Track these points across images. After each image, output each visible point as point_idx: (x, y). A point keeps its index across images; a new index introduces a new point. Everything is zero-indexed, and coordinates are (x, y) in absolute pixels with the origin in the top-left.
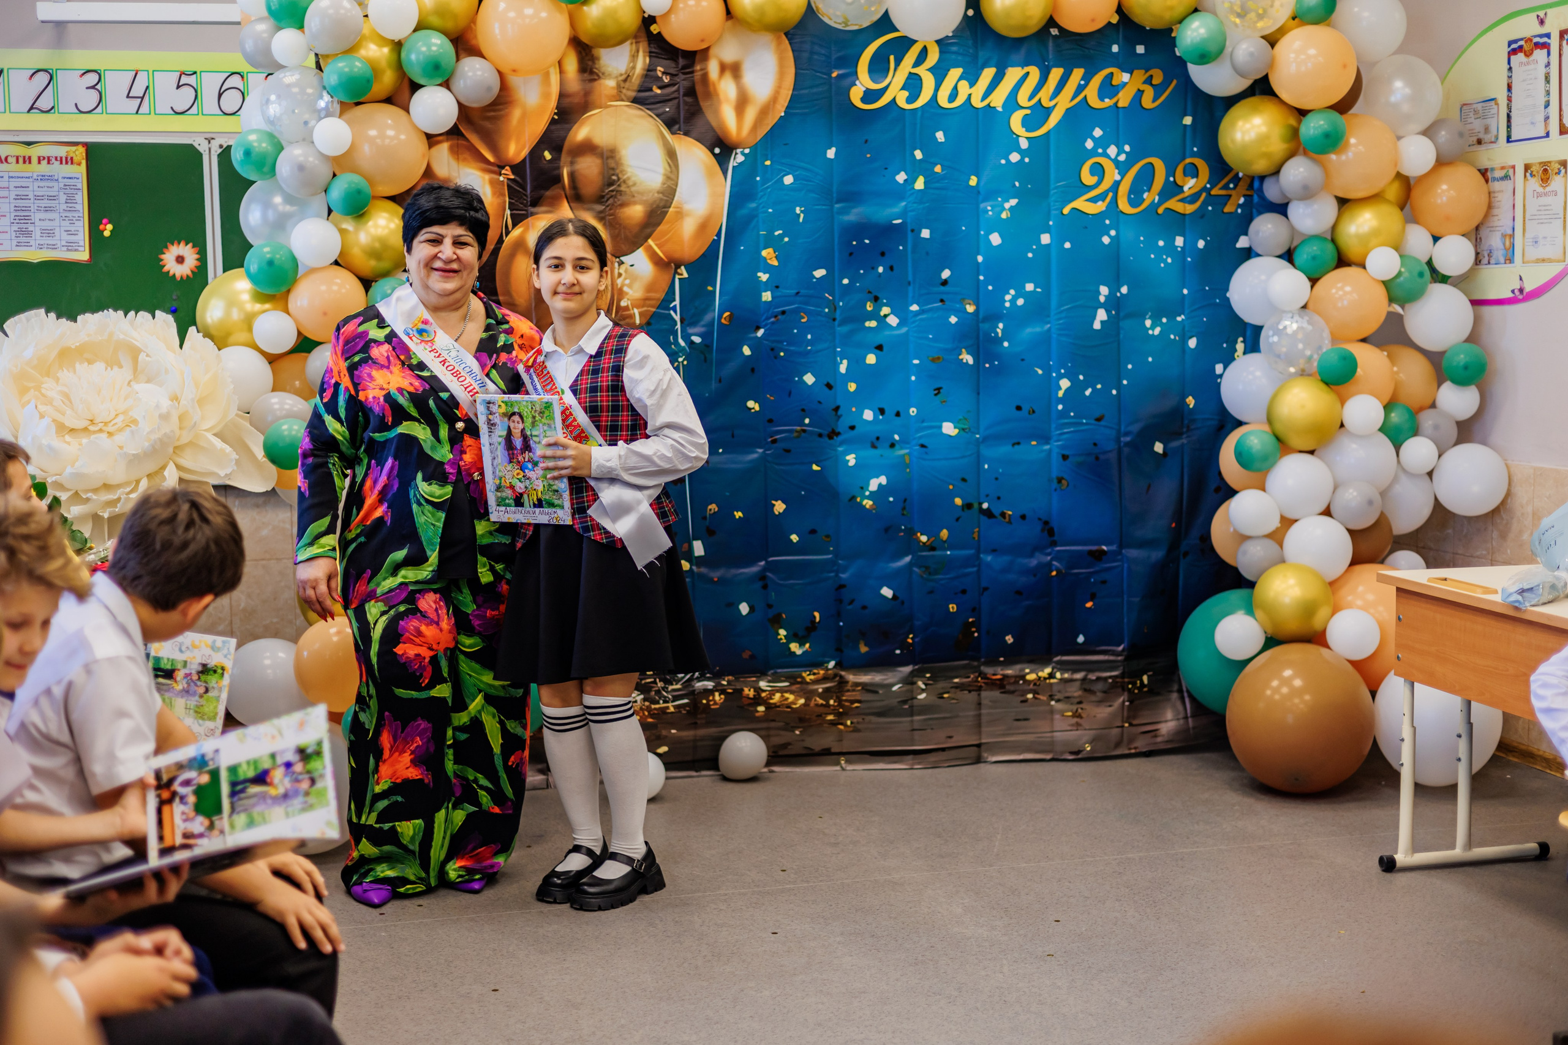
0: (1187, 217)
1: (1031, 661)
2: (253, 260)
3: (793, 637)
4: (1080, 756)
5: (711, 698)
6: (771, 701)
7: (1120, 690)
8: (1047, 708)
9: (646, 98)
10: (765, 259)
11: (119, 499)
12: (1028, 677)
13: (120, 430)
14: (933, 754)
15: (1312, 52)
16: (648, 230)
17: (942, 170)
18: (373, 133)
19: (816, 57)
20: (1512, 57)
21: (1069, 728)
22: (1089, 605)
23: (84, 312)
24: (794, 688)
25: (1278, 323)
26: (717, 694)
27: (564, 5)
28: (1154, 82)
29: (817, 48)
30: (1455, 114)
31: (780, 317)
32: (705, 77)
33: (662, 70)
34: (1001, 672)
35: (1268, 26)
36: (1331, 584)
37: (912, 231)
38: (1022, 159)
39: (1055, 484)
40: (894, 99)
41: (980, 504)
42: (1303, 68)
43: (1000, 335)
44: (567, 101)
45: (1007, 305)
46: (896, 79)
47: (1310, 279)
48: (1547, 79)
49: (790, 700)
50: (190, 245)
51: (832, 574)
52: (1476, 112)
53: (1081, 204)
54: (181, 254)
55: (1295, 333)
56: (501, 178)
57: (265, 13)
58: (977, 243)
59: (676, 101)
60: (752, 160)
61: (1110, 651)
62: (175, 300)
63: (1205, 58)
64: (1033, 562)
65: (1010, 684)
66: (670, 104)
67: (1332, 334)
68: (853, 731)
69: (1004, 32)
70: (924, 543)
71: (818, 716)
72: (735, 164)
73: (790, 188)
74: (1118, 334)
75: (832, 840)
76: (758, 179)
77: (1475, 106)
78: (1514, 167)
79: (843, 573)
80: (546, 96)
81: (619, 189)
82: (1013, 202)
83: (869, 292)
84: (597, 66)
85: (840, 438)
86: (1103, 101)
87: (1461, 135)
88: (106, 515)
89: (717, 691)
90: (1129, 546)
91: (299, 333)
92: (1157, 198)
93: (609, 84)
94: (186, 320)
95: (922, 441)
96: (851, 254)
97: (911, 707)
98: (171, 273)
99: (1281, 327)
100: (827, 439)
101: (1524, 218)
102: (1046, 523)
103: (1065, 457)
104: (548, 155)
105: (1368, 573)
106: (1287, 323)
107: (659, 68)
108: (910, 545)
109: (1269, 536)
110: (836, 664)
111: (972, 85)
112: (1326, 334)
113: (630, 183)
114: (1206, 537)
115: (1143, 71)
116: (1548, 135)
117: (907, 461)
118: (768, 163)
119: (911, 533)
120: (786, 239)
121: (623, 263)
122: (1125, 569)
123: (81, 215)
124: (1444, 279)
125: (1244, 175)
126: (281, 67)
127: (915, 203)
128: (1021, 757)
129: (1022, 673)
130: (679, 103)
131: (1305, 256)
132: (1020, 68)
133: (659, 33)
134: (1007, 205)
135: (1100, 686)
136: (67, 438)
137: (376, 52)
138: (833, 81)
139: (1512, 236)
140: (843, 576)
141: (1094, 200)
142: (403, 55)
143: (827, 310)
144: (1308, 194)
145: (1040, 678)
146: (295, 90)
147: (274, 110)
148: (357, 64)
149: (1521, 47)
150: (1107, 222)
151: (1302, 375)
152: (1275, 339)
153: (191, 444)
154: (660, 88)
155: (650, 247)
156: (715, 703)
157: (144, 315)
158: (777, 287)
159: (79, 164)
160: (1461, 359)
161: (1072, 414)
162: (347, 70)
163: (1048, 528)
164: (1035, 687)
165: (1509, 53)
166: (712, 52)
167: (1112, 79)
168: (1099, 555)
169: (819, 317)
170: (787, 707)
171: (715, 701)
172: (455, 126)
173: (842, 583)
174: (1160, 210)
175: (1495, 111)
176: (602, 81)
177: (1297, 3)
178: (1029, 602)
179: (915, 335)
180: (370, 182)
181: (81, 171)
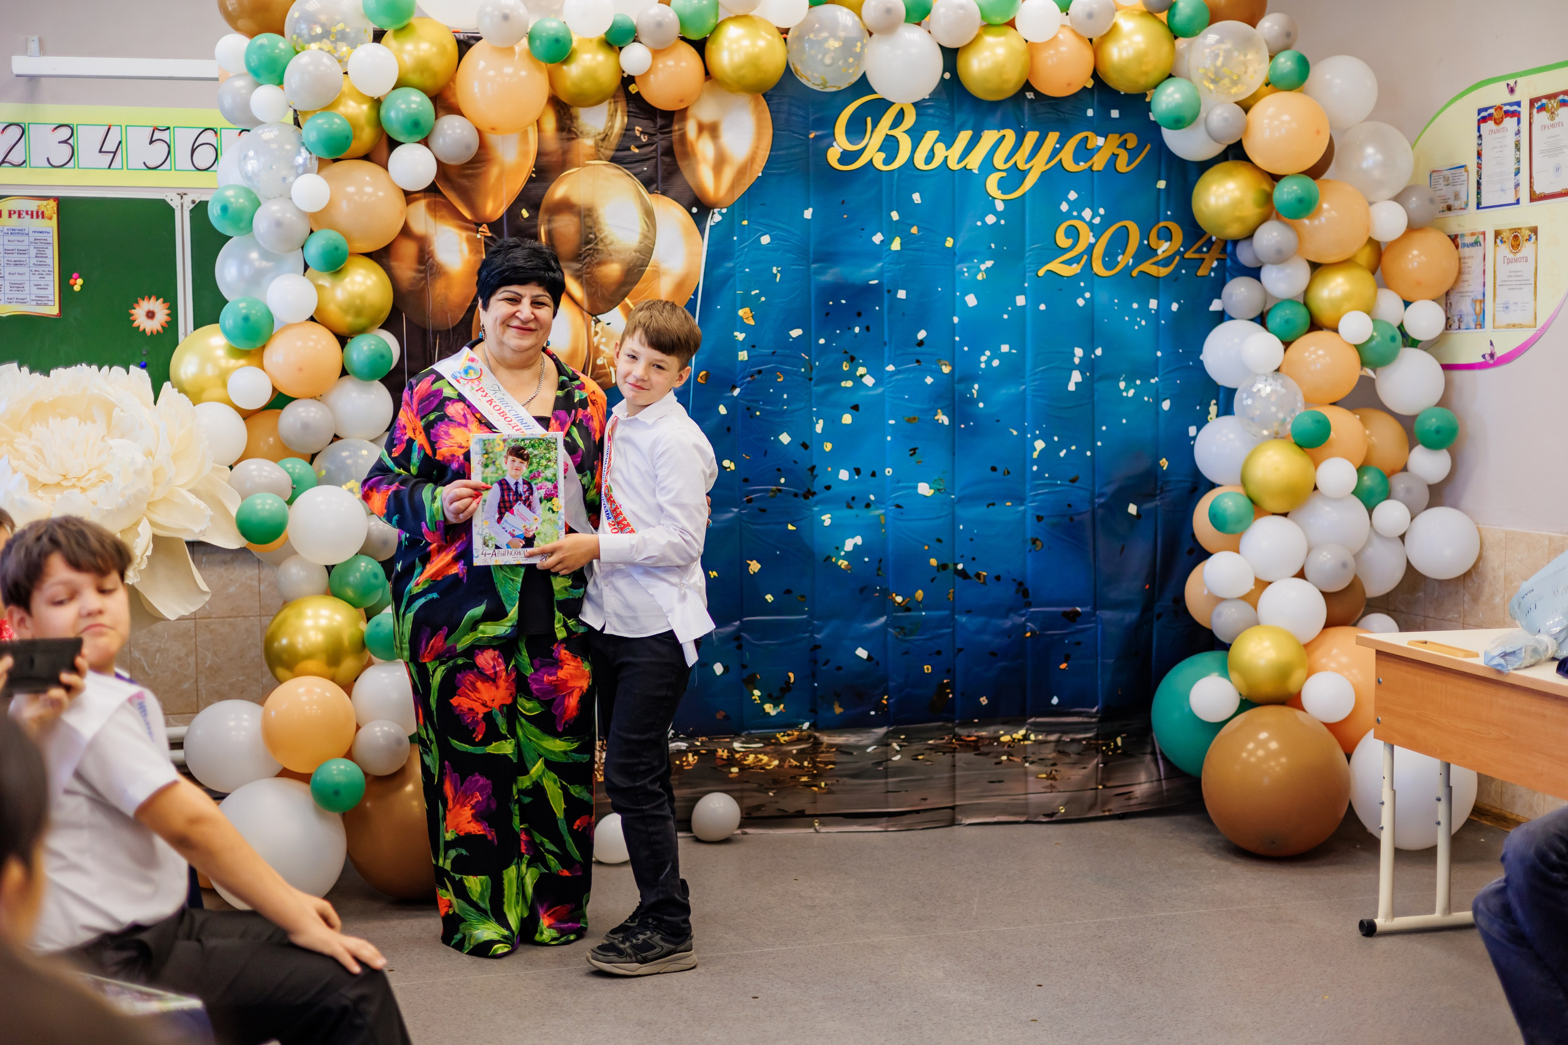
0: (1161, 280)
1: (1004, 723)
2: (228, 315)
3: (767, 697)
4: (1054, 819)
5: (684, 759)
6: (745, 762)
7: (1094, 752)
8: (1022, 770)
9: (626, 157)
10: (742, 318)
12: (1003, 739)
13: (94, 485)
14: (908, 816)
15: (1286, 118)
16: (625, 289)
17: (919, 232)
18: (351, 189)
19: (793, 118)
20: (1482, 125)
21: (1044, 790)
22: (1063, 666)
23: (57, 366)
24: (768, 749)
25: (1252, 386)
26: (690, 755)
27: (543, 64)
28: (1129, 146)
29: (794, 110)
30: (1425, 180)
31: (756, 376)
32: (683, 137)
33: (640, 129)
34: (976, 734)
35: (1243, 92)
36: (1306, 646)
37: (889, 291)
38: (998, 221)
39: (1029, 545)
40: (871, 159)
41: (956, 564)
42: (1277, 134)
43: (975, 396)
44: (545, 159)
45: (983, 366)
46: (874, 141)
47: (1283, 343)
48: (1518, 147)
49: (764, 762)
50: (161, 300)
51: (807, 635)
52: (1446, 179)
53: (1056, 266)
54: (151, 309)
55: (1269, 396)
56: (479, 236)
57: (244, 69)
58: (953, 304)
59: (654, 161)
60: (730, 219)
61: (1084, 712)
62: (145, 355)
63: (1178, 123)
64: (1008, 623)
65: (984, 745)
66: (648, 163)
67: (1305, 397)
68: (827, 793)
69: (981, 95)
70: (899, 604)
71: (791, 778)
72: (713, 224)
73: (766, 248)
74: (1092, 396)
75: (809, 903)
77: (1444, 173)
78: (1484, 233)
79: (818, 634)
80: (524, 154)
81: (596, 247)
82: (989, 264)
83: (846, 352)
84: (575, 125)
85: (816, 498)
86: (1076, 162)
87: (1432, 201)
89: (690, 752)
90: (1104, 607)
91: (274, 389)
92: (1131, 261)
93: (587, 143)
94: (160, 376)
95: (898, 502)
96: (827, 314)
97: (886, 768)
98: (141, 328)
99: (1255, 390)
100: (802, 499)
101: (1495, 283)
102: (1021, 584)
103: (1039, 518)
104: (525, 213)
105: (1344, 636)
107: (637, 128)
108: (884, 605)
109: (1244, 598)
110: (810, 725)
111: (948, 147)
112: (1300, 398)
113: (607, 241)
114: (1180, 599)
115: (1118, 135)
116: (1518, 202)
117: (883, 522)
118: (745, 223)
119: (886, 593)
120: (763, 299)
121: (599, 321)
122: (1099, 631)
123: (51, 269)
124: (1414, 343)
125: (1217, 238)
126: (258, 123)
127: (891, 264)
128: (995, 819)
129: (996, 735)
130: (657, 162)
131: (1278, 320)
132: (996, 131)
133: (638, 93)
134: (983, 267)
135: (1074, 748)
136: (40, 493)
137: (357, 109)
138: (811, 142)
139: (1483, 301)
140: (816, 636)
141: (1069, 262)
142: (383, 112)
143: (803, 370)
144: (1281, 258)
145: (1014, 739)
146: (274, 146)
147: (252, 165)
148: (337, 120)
149: (1491, 115)
150: (1082, 284)
151: (1275, 438)
152: (1249, 401)
153: (165, 500)
154: (638, 147)
155: (627, 305)
156: (689, 764)
157: (118, 370)
158: (754, 346)
159: (50, 218)
160: (1433, 423)
161: (1047, 475)
162: (326, 126)
163: (1022, 590)
164: (1010, 749)
165: (1479, 121)
166: (690, 112)
167: (1087, 142)
168: (1073, 617)
169: (796, 377)
170: (761, 769)
171: (688, 762)
172: (433, 184)
173: (817, 643)
174: (1135, 273)
175: (1465, 178)
176: (580, 140)
177: (1270, 70)
178: (1003, 664)
179: (891, 395)
180: (348, 238)
181: (51, 225)
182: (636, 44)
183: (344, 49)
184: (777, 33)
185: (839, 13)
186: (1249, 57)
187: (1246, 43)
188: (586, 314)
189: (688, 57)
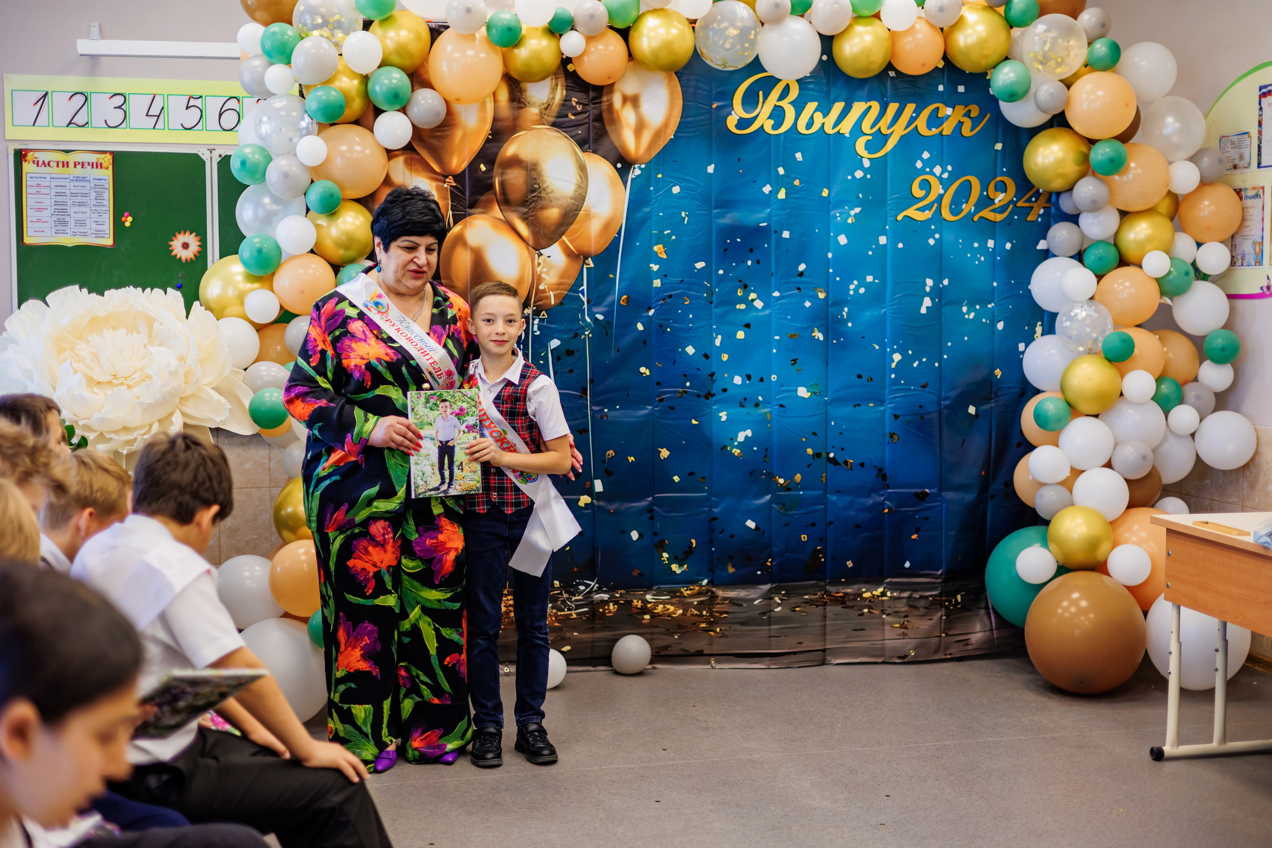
0: (997, 224)
1: (867, 582)
2: (245, 248)
3: (674, 559)
4: (906, 660)
5: (606, 608)
6: (655, 611)
7: (938, 606)
8: (880, 620)
9: (563, 123)
10: (656, 252)
11: (135, 439)
12: (865, 595)
13: (137, 383)
14: (786, 657)
15: (1101, 93)
16: (563, 229)
17: (800, 184)
18: (344, 148)
19: (699, 91)
20: (1263, 99)
21: (898, 637)
22: (914, 537)
23: (109, 288)
24: (674, 600)
25: (1071, 311)
26: (611, 604)
27: (499, 48)
28: (972, 115)
29: (700, 85)
30: (1215, 144)
31: (667, 300)
32: (610, 106)
33: (576, 100)
34: (843, 591)
35: (1065, 72)
36: (1112, 523)
37: (776, 232)
38: (865, 176)
39: (888, 439)
40: (763, 125)
41: (828, 454)
42: (1094, 106)
43: (845, 317)
44: (500, 124)
45: (851, 293)
46: (764, 111)
47: (1097, 276)
49: (670, 611)
50: (194, 234)
51: (706, 509)
52: (1235, 142)
53: (911, 212)
54: (186, 241)
55: (1084, 319)
56: (446, 186)
57: (260, 52)
58: (827, 243)
59: (587, 125)
60: (647, 174)
61: (931, 574)
62: (180, 278)
63: (1013, 97)
64: (870, 501)
65: (849, 600)
66: (582, 127)
67: (1114, 320)
68: (721, 637)
69: (851, 73)
70: (781, 485)
71: (693, 624)
72: (634, 177)
73: (677, 196)
74: (941, 318)
75: (704, 726)
76: (652, 188)
77: (1234, 138)
78: (1263, 188)
79: (715, 508)
80: (483, 120)
81: (539, 195)
82: (857, 210)
83: (740, 281)
84: (524, 97)
85: (714, 398)
86: (929, 128)
87: (1220, 161)
88: (125, 452)
89: (611, 602)
90: (948, 490)
91: (282, 307)
92: (973, 208)
93: (533, 111)
94: (191, 296)
95: (781, 402)
96: (725, 250)
97: (769, 618)
98: (178, 256)
99: (1072, 314)
100: (704, 399)
102: (881, 470)
103: (896, 417)
104: (483, 168)
105: (1143, 515)
106: (1078, 311)
107: (573, 99)
108: (769, 486)
109: (1062, 483)
110: (708, 582)
111: (825, 116)
112: (1110, 321)
113: (549, 190)
114: (1010, 483)
115: (963, 107)
117: (769, 418)
118: (660, 176)
119: (771, 476)
120: (674, 237)
121: (542, 255)
122: (944, 508)
123: (108, 209)
124: (1204, 277)
125: (1044, 191)
126: (272, 94)
127: (777, 210)
128: (858, 660)
129: (859, 592)
130: (589, 127)
131: (1092, 257)
132: (864, 103)
133: (574, 71)
134: (852, 213)
136: (95, 389)
137: (349, 84)
138: (713, 111)
139: (1262, 243)
140: (715, 510)
141: (922, 209)
142: (370, 86)
143: (705, 295)
144: (1095, 207)
145: (874, 596)
146: (283, 113)
147: (265, 129)
148: (333, 93)
149: (1270, 91)
150: (933, 227)
151: (1089, 353)
152: (1068, 324)
153: (193, 396)
154: (574, 115)
155: (564, 242)
156: (610, 612)
157: (158, 291)
158: (666, 276)
159: (107, 168)
160: (1219, 342)
161: (902, 382)
162: (324, 97)
163: (881, 473)
164: (870, 603)
165: (1260, 96)
166: (616, 87)
167: (938, 112)
168: (923, 497)
169: (699, 301)
170: (668, 616)
171: (610, 610)
172: (410, 143)
173: (714, 516)
174: (976, 219)
175: (1248, 142)
176: (528, 109)
177: (1089, 53)
178: (866, 534)
179: (776, 316)
180: (341, 187)
181: (108, 174)
182: (573, 32)
183: (339, 35)
184: (687, 23)
185: (737, 7)
186: (1072, 43)
187: (1069, 32)
188: (531, 248)
189: (615, 43)
